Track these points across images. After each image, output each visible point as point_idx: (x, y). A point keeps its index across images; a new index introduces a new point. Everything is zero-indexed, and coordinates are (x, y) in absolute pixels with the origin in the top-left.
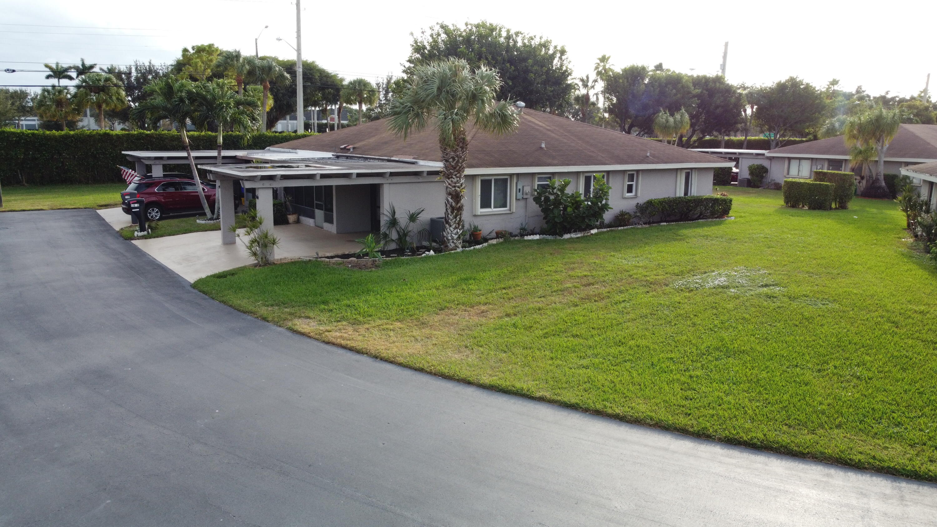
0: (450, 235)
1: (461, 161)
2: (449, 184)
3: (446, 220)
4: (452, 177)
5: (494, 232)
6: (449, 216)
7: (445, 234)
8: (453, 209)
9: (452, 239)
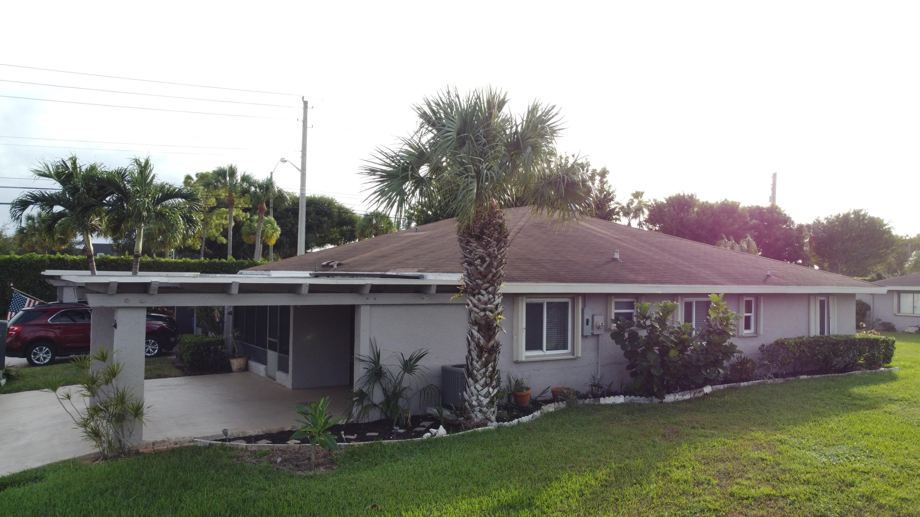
0: (475, 398)
1: (495, 263)
2: (475, 306)
3: (468, 369)
4: (479, 293)
5: (550, 390)
6: (474, 363)
7: (466, 396)
8: (481, 350)
9: (480, 405)
